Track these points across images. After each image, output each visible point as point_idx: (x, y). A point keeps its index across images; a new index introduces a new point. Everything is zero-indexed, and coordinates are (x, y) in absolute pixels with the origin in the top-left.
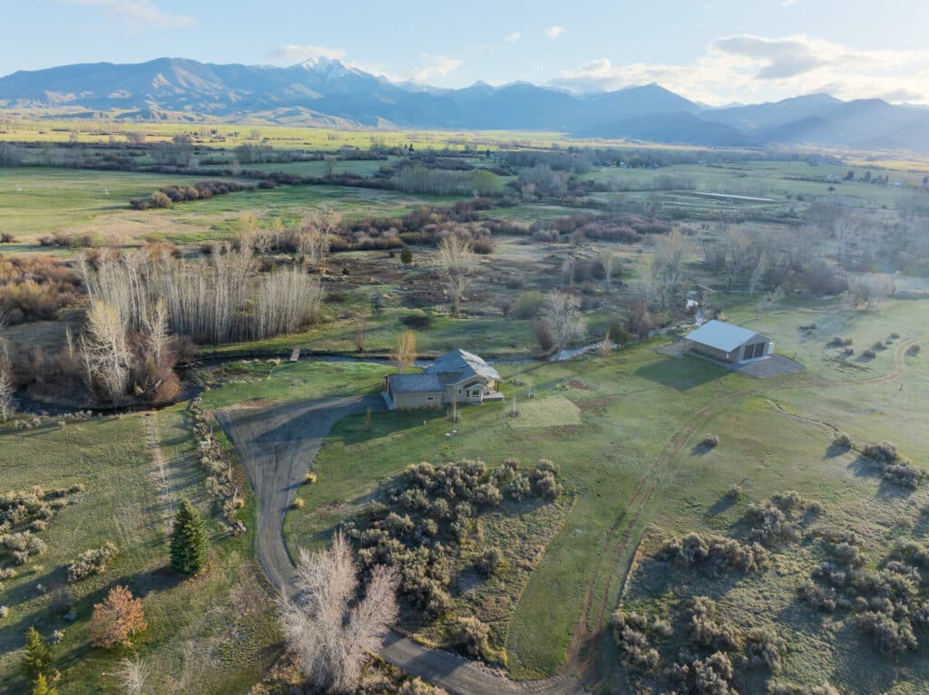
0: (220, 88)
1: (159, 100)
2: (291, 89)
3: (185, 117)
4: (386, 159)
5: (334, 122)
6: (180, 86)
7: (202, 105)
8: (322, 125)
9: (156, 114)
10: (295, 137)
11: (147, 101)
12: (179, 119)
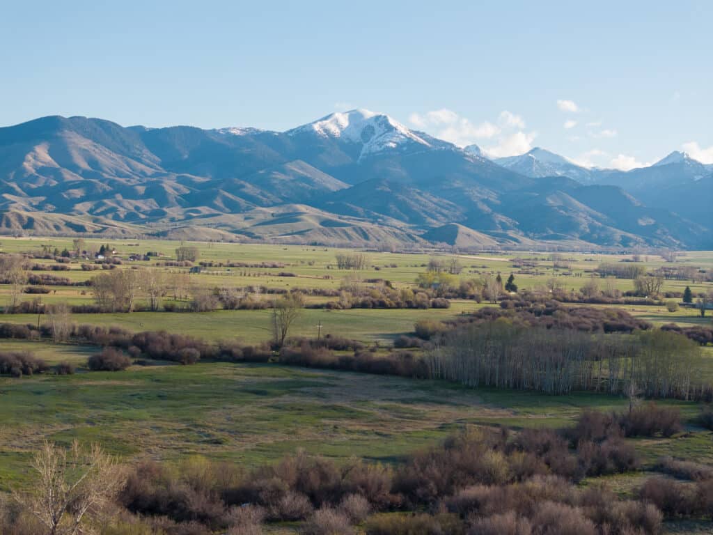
0: (149, 171)
1: (31, 193)
2: (284, 172)
3: (69, 225)
4: (444, 307)
5: (365, 236)
6: (74, 168)
7: (109, 203)
8: (337, 241)
9: (13, 219)
10: (269, 263)
11: (6, 196)
12: (57, 227)
